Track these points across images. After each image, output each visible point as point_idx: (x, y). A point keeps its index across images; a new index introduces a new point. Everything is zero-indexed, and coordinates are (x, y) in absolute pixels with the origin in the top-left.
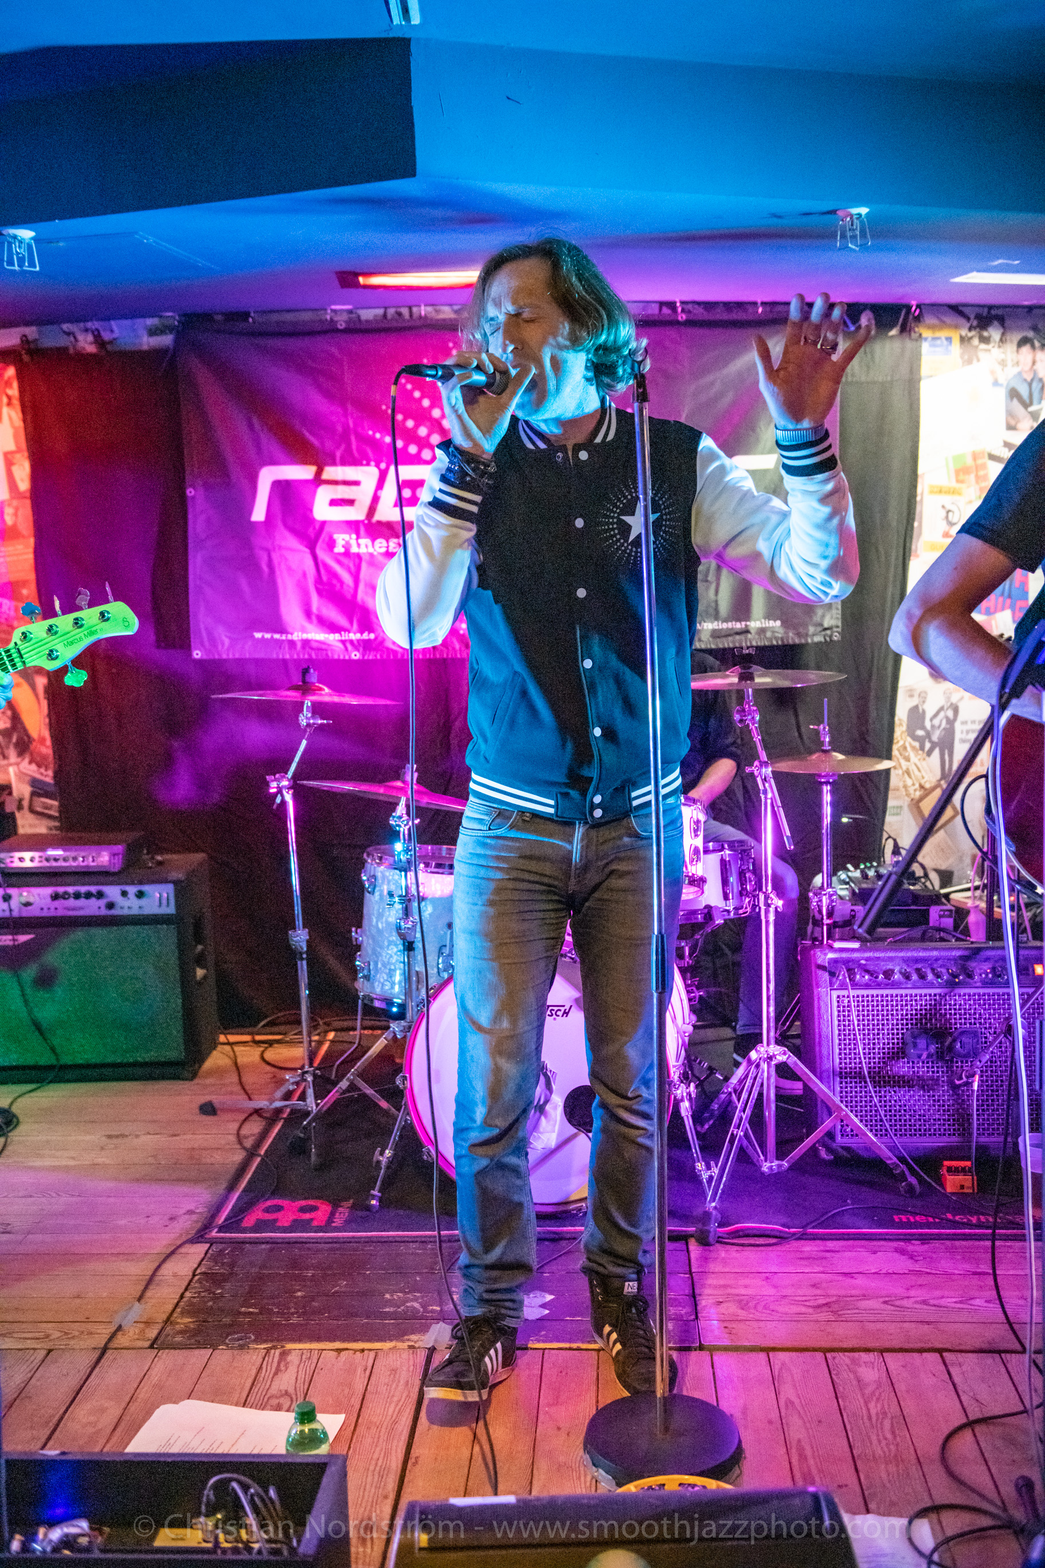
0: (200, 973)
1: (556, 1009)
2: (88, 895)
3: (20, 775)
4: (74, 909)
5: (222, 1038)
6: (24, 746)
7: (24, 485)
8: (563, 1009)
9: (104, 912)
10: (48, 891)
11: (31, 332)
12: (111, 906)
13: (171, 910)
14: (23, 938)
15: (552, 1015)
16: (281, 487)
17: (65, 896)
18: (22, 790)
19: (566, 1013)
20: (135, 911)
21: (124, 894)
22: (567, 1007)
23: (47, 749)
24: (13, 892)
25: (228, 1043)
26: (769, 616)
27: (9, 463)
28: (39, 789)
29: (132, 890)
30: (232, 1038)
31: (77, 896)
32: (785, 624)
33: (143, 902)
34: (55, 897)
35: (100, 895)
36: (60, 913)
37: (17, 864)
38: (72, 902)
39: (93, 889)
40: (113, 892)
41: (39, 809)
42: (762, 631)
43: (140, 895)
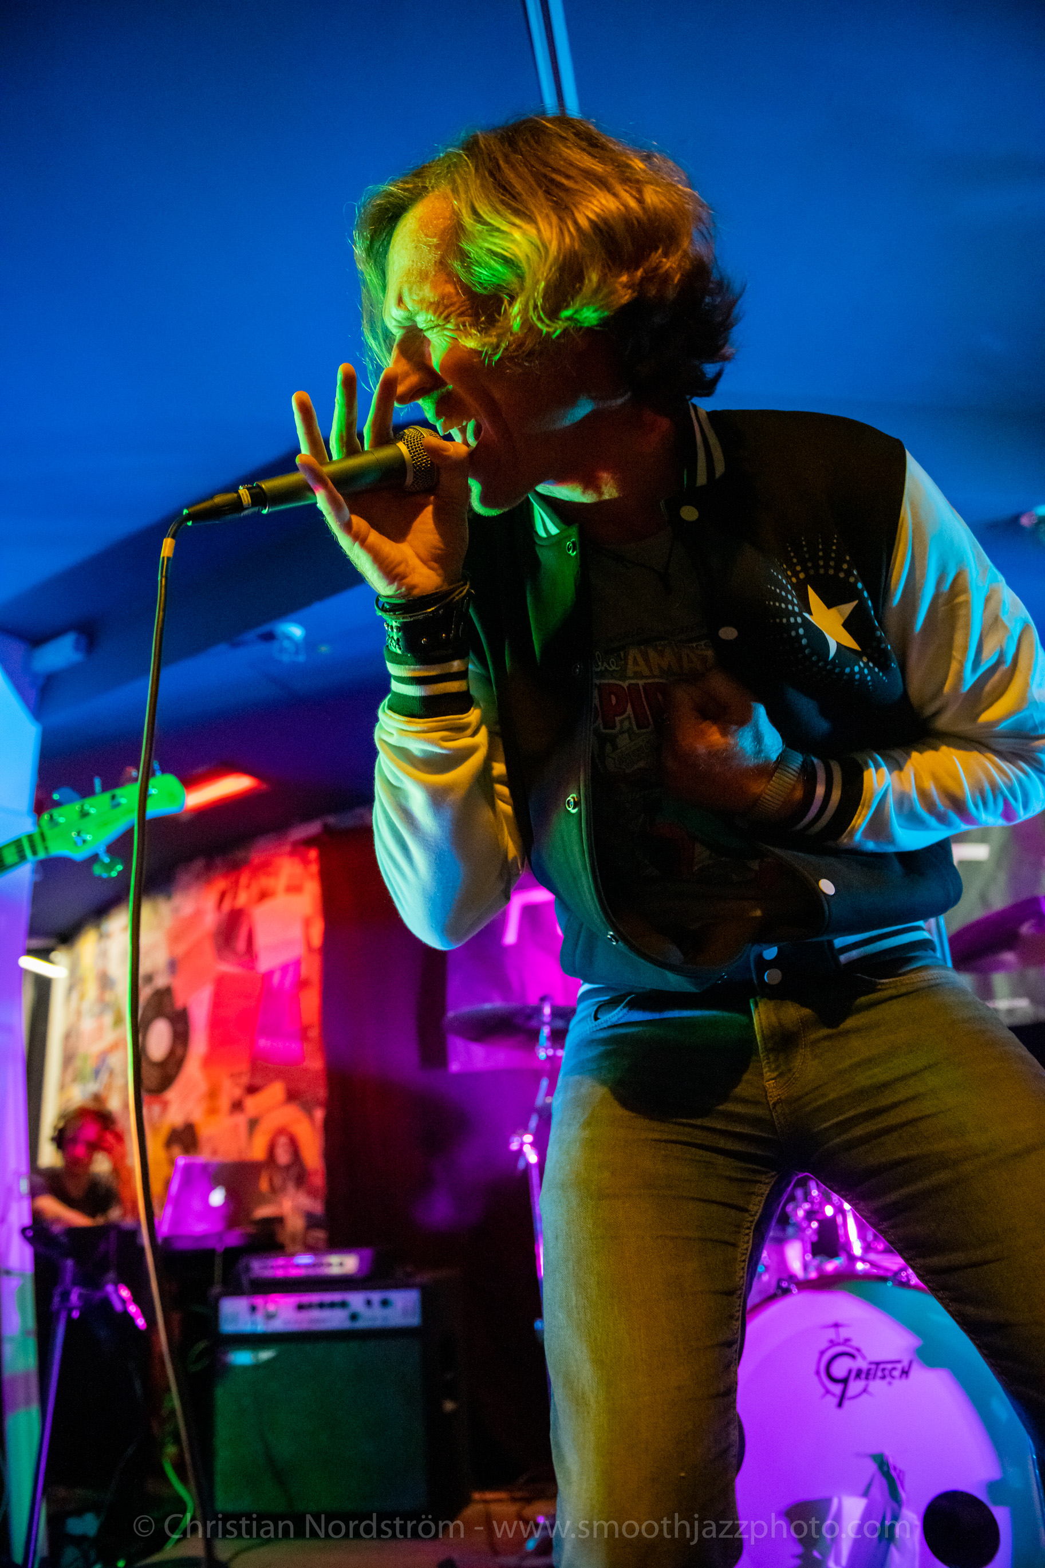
0: (449, 1406)
1: (889, 1366)
2: (332, 1305)
3: (296, 1209)
4: (317, 1321)
5: (477, 1496)
6: (301, 1178)
7: (317, 940)
8: (899, 1366)
9: (347, 1325)
10: (291, 1301)
11: (331, 820)
12: (354, 1317)
13: (414, 1320)
14: (265, 1355)
15: (883, 1377)
16: (529, 911)
17: (309, 1306)
18: (295, 1223)
19: (905, 1373)
20: (378, 1323)
21: (369, 1303)
22: (905, 1363)
23: (318, 1181)
24: (259, 1302)
25: (486, 1502)
26: (1015, 994)
27: (307, 923)
28: (312, 1221)
29: (376, 1297)
30: (489, 1496)
31: (321, 1306)
32: (1034, 1000)
33: (388, 1312)
34: (301, 1307)
35: (343, 1305)
36: (304, 1326)
37: (269, 1273)
38: (316, 1314)
39: (336, 1297)
40: (356, 1300)
41: (311, 1241)
42: (1011, 1012)
43: (385, 1303)
